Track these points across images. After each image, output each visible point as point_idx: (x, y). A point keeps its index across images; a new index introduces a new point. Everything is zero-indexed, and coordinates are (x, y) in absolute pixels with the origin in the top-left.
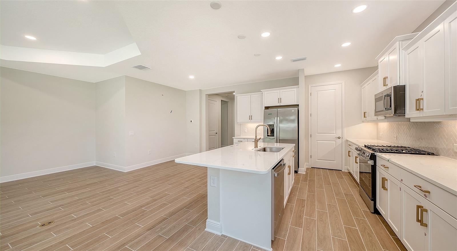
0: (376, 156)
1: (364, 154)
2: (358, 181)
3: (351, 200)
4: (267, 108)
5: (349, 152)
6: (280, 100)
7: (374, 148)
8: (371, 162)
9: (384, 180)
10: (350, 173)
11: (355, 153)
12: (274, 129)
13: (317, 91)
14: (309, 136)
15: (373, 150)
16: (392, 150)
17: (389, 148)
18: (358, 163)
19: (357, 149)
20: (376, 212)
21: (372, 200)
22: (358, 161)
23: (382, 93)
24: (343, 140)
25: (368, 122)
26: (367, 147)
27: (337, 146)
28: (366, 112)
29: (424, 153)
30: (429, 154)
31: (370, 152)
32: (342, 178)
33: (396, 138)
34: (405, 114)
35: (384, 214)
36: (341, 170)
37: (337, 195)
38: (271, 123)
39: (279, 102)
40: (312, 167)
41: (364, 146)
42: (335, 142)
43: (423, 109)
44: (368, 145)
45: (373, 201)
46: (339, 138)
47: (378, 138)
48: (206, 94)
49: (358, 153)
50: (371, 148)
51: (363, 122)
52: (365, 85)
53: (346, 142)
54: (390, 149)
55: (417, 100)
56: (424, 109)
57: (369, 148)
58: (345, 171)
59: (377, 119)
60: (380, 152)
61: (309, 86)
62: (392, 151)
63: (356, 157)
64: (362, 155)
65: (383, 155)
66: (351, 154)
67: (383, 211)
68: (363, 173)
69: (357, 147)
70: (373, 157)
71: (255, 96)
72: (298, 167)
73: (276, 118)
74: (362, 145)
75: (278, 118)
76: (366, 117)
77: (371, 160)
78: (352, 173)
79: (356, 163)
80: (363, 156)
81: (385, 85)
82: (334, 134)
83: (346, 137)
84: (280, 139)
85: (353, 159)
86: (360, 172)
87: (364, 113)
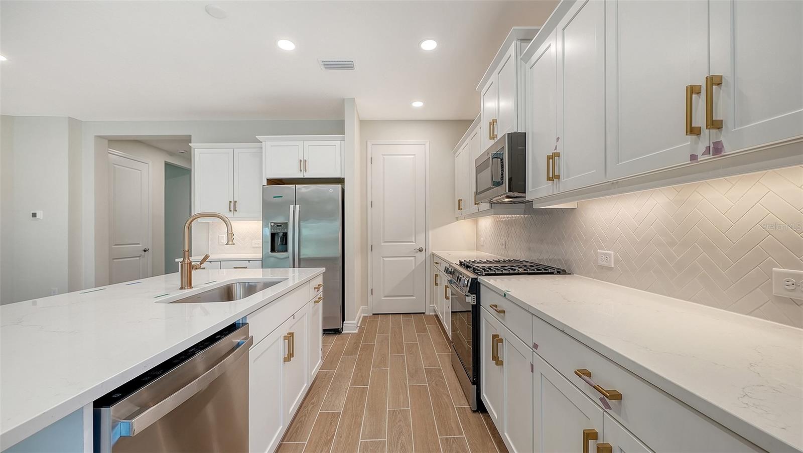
0: (479, 283)
1: (460, 281)
2: (450, 334)
3: (437, 385)
4: (272, 182)
5: (436, 276)
6: (303, 164)
7: (475, 266)
8: (471, 299)
9: (497, 340)
10: (437, 316)
11: (445, 278)
12: (287, 233)
13: (383, 155)
14: (368, 248)
15: (475, 271)
16: (505, 268)
17: (499, 265)
18: (449, 299)
19: (447, 271)
20: (480, 408)
21: (474, 383)
22: (449, 295)
23: (487, 152)
24: (427, 253)
25: (464, 219)
26: (464, 265)
27: (417, 265)
28: (462, 200)
29: (552, 271)
30: (559, 273)
31: (468, 277)
32: (425, 330)
33: (504, 246)
34: (525, 193)
35: (497, 417)
36: (424, 313)
37: (412, 376)
38: (280, 220)
39: (301, 171)
40: (374, 314)
41: (459, 264)
42: (414, 258)
43: (559, 176)
44: (465, 261)
45: (475, 385)
46: (421, 250)
47: (478, 247)
48: (95, 136)
49: (450, 279)
50: (470, 267)
51: (457, 219)
52: (461, 150)
53: (432, 258)
54: (502, 267)
55: (549, 158)
56: (562, 177)
57: (468, 267)
58: (431, 314)
59: (478, 210)
60: (486, 275)
61: (369, 143)
62: (505, 272)
63: (446, 287)
64: (455, 283)
65: (491, 280)
66: (438, 282)
67: (495, 411)
68: (458, 313)
69: (448, 266)
70: (475, 287)
71: (244, 151)
72: (343, 320)
73: (292, 207)
74: (455, 262)
75: (297, 207)
76: (462, 209)
77: (472, 294)
78: (441, 317)
79: (447, 298)
80: (457, 286)
81: (492, 137)
82: (413, 242)
83: (432, 249)
84: (301, 257)
85: (440, 290)
86: (452, 312)
87: (459, 200)
